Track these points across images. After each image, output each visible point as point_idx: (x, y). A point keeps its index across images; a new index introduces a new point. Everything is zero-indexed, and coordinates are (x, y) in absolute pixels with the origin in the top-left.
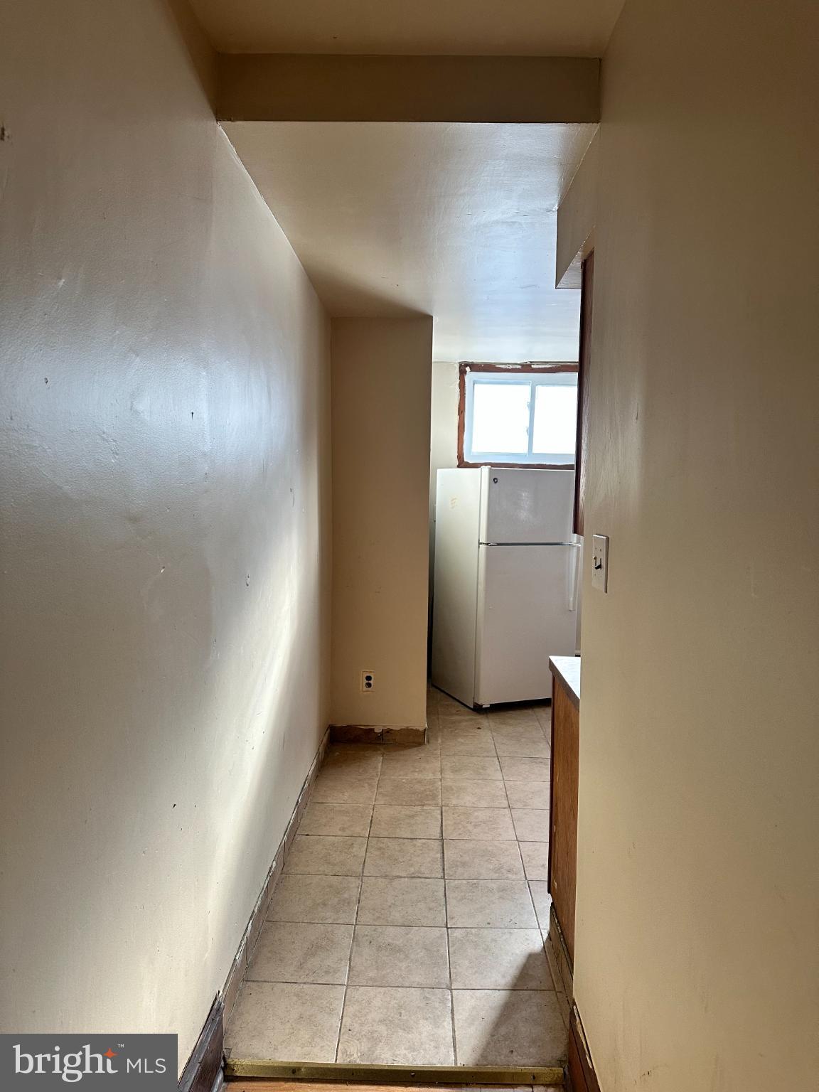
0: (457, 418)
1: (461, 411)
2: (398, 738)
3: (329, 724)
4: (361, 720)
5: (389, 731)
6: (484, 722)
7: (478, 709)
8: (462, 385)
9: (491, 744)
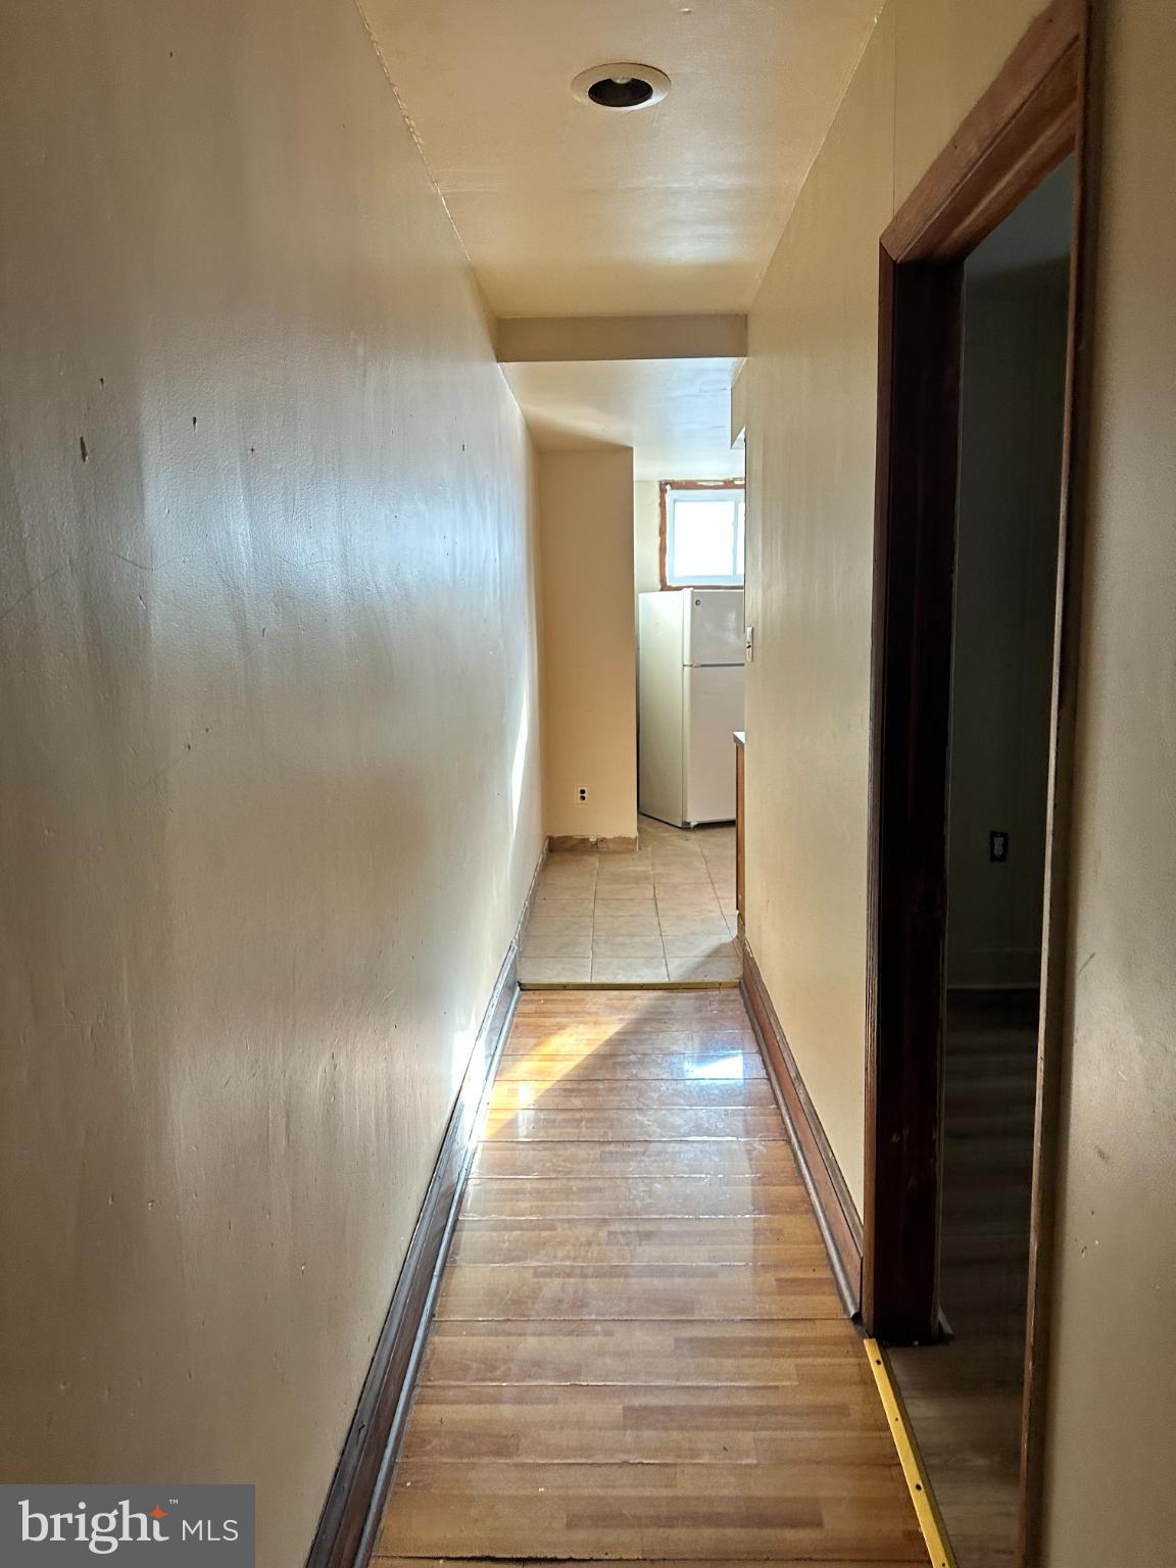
0: (658, 540)
1: (662, 532)
2: (611, 847)
3: (548, 834)
4: (577, 831)
5: (603, 840)
6: (692, 836)
7: (686, 827)
8: (663, 505)
9: (699, 850)
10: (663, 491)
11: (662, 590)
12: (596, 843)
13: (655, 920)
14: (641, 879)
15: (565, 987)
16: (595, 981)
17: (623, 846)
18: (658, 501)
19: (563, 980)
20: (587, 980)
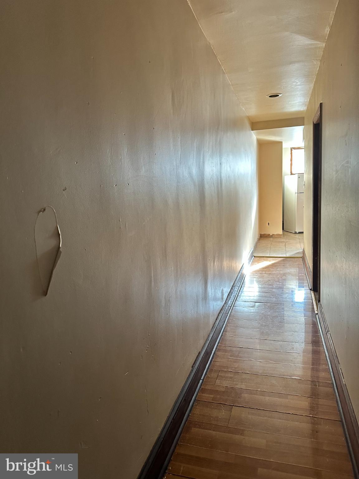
1: (291, 160)
2: (276, 236)
3: (260, 233)
4: (267, 233)
5: (274, 235)
6: (297, 235)
7: (296, 233)
8: (291, 153)
9: (298, 237)
10: (291, 150)
11: (291, 175)
12: (272, 235)
13: (285, 248)
14: (282, 242)
15: (263, 257)
16: (270, 256)
17: (279, 236)
18: (290, 153)
19: (263, 256)
20: (268, 256)
